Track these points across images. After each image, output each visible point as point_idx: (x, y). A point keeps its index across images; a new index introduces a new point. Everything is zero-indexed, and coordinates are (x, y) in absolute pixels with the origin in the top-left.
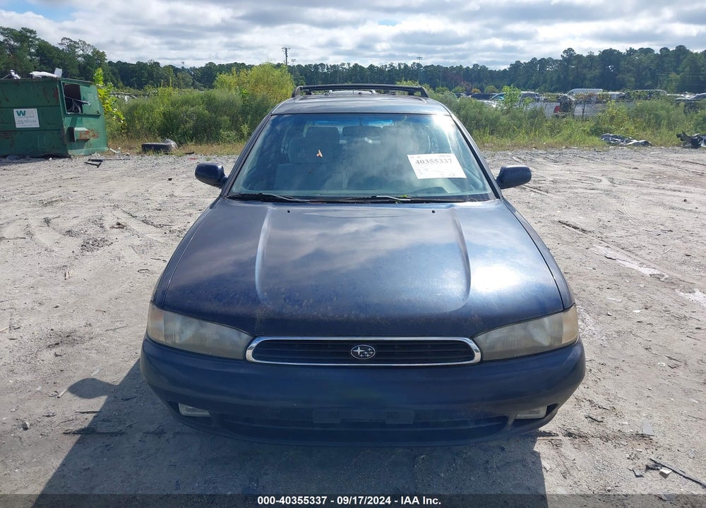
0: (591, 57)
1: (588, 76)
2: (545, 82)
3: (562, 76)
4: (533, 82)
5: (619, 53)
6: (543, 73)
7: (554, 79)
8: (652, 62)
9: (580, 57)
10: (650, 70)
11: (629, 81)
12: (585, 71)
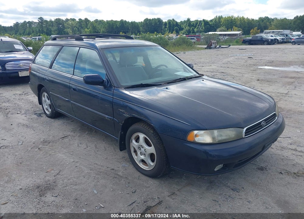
0: (51, 21)
1: (52, 30)
2: (33, 32)
3: (41, 30)
4: (27, 32)
5: (63, 20)
6: (31, 28)
7: (37, 31)
8: (77, 24)
9: (46, 21)
10: (77, 27)
11: (70, 32)
12: (50, 27)
